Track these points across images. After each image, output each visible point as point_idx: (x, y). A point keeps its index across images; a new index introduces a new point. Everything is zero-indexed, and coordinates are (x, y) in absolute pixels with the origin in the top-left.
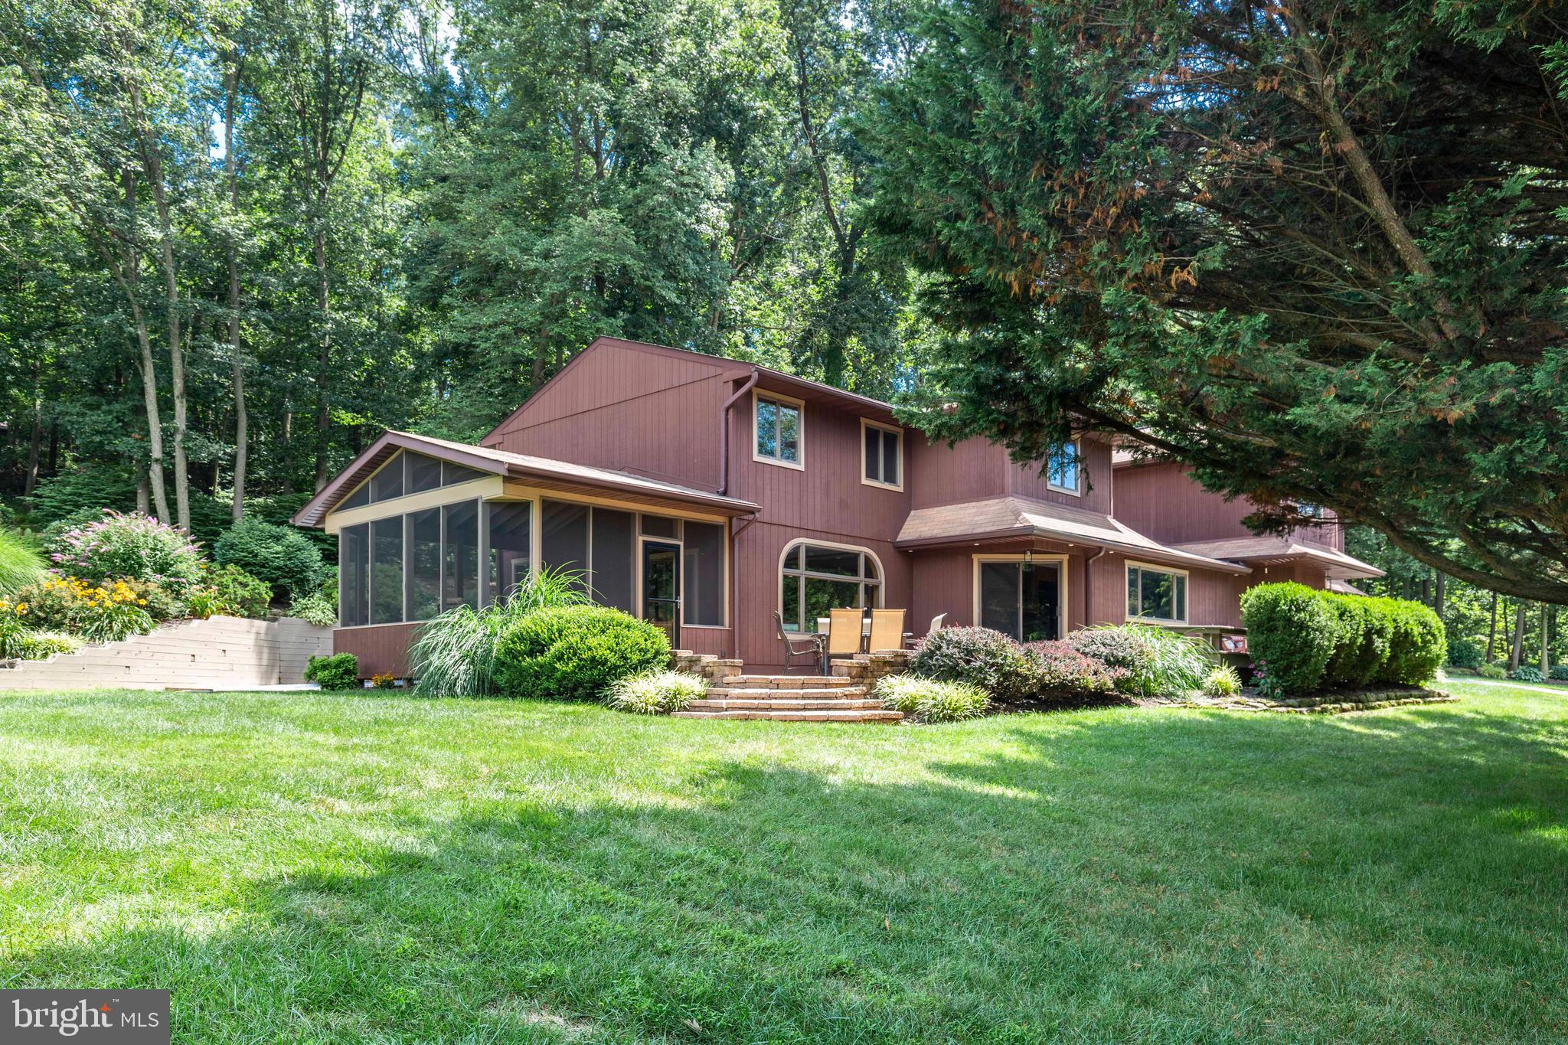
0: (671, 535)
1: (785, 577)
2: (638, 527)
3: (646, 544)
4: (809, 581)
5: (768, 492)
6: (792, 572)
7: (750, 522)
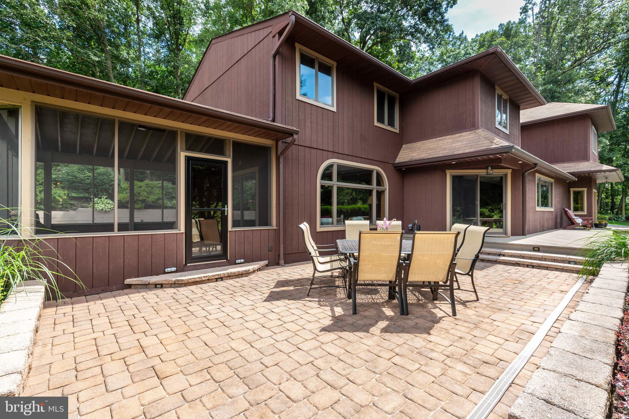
0: (222, 153)
1: (322, 187)
2: (180, 143)
3: (188, 159)
4: (340, 189)
5: (308, 124)
6: (327, 183)
7: (289, 145)
